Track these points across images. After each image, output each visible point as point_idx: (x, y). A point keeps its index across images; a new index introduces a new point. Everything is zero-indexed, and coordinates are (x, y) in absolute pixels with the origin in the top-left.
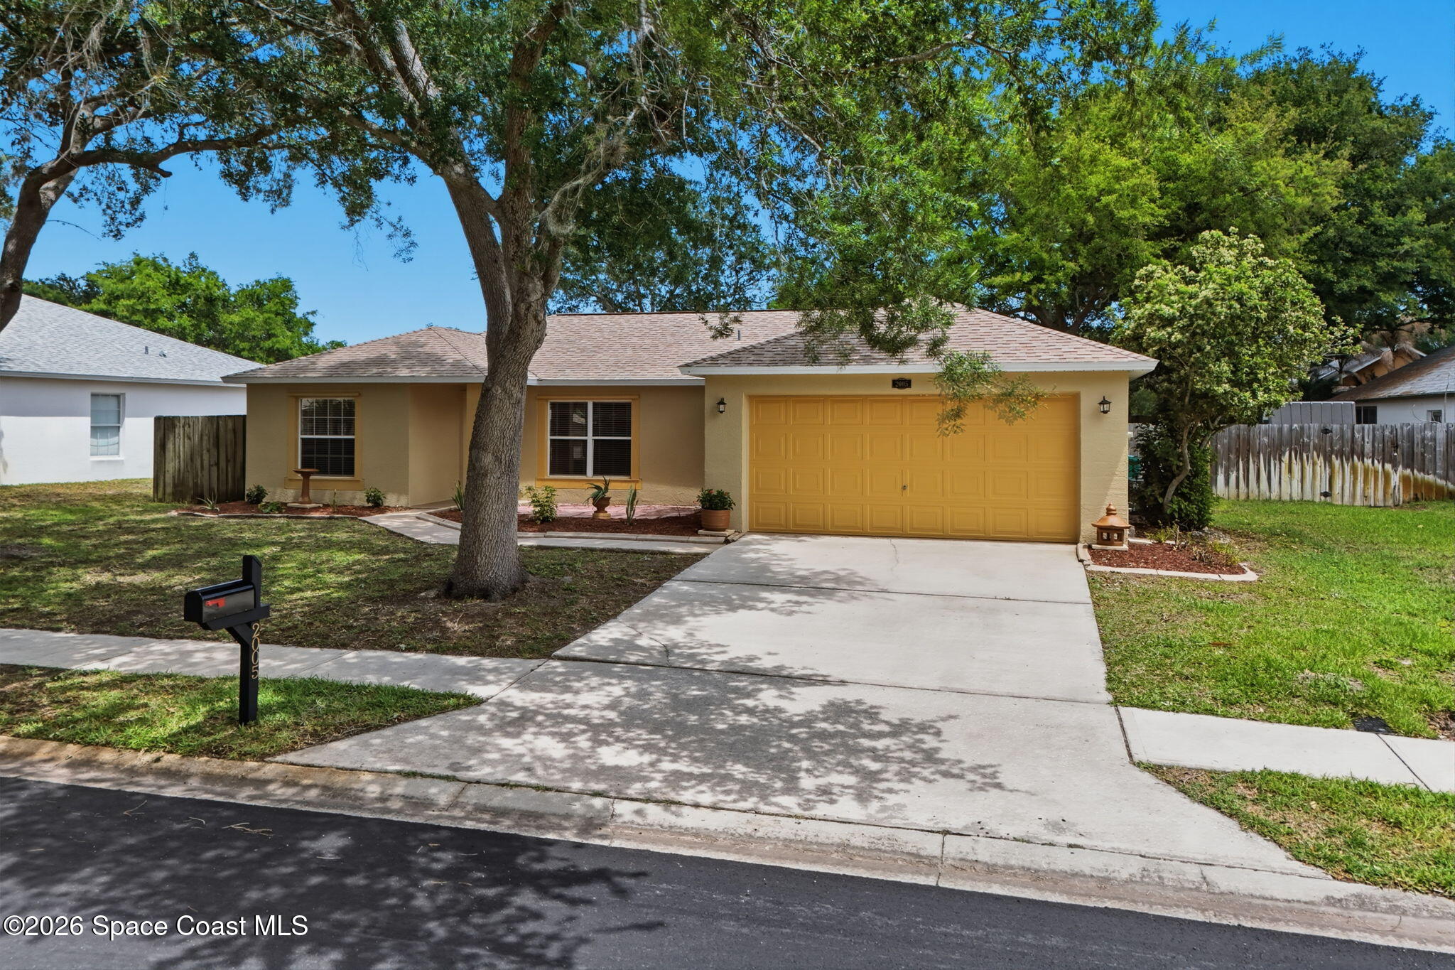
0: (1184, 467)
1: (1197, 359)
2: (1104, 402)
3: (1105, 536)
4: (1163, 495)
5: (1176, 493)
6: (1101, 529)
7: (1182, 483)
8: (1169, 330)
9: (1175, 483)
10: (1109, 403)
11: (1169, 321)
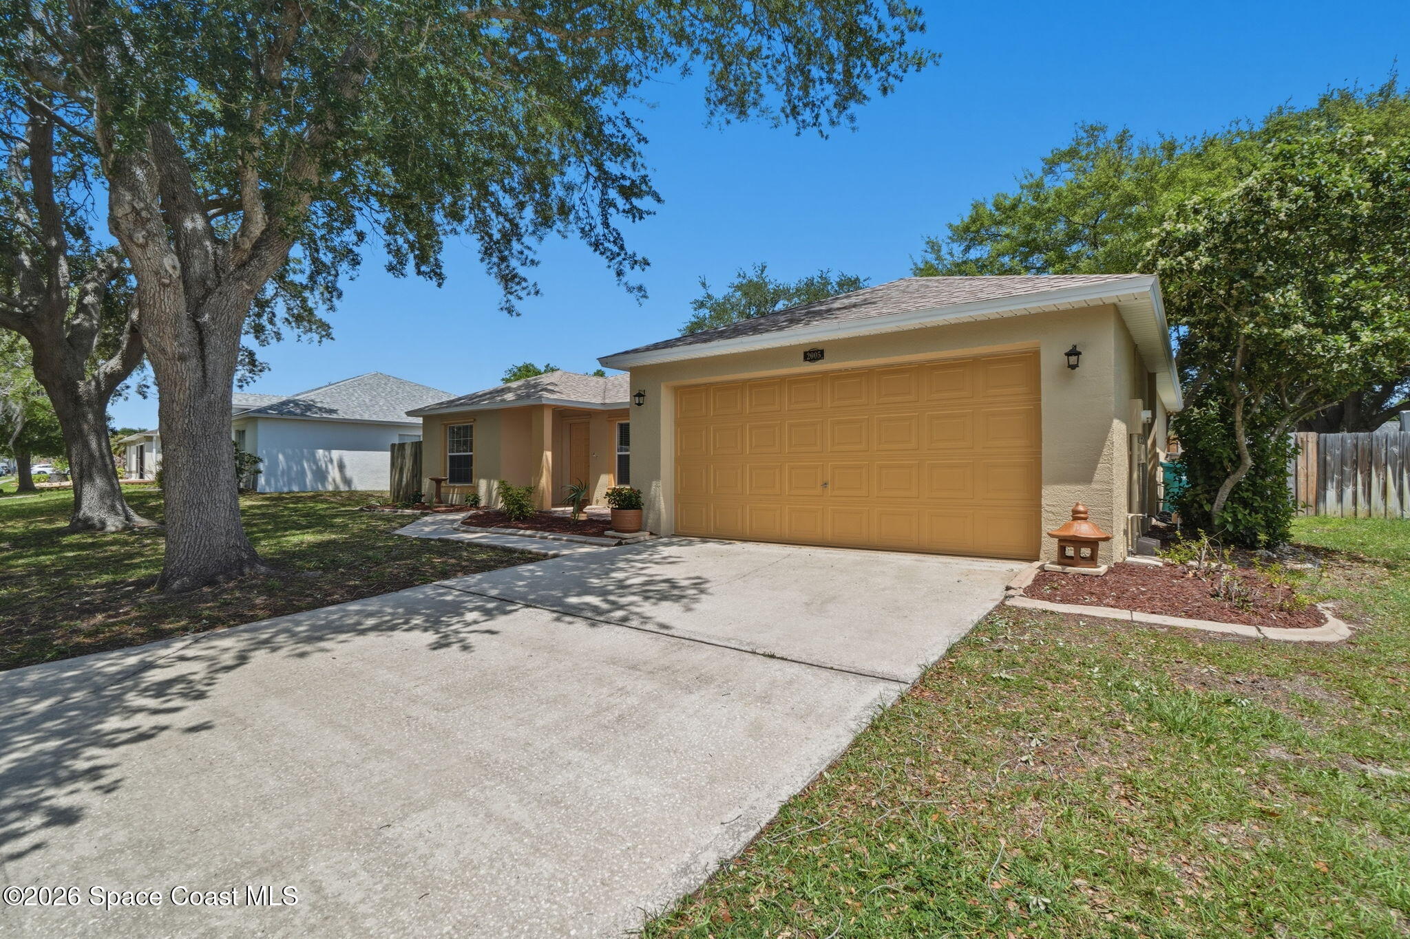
0: (1237, 461)
1: (1242, 290)
2: (1074, 352)
3: (1070, 551)
4: (1211, 501)
5: (1231, 498)
6: (1064, 542)
7: (1239, 484)
8: (1189, 254)
9: (1229, 485)
10: (1078, 354)
11: (1192, 242)
